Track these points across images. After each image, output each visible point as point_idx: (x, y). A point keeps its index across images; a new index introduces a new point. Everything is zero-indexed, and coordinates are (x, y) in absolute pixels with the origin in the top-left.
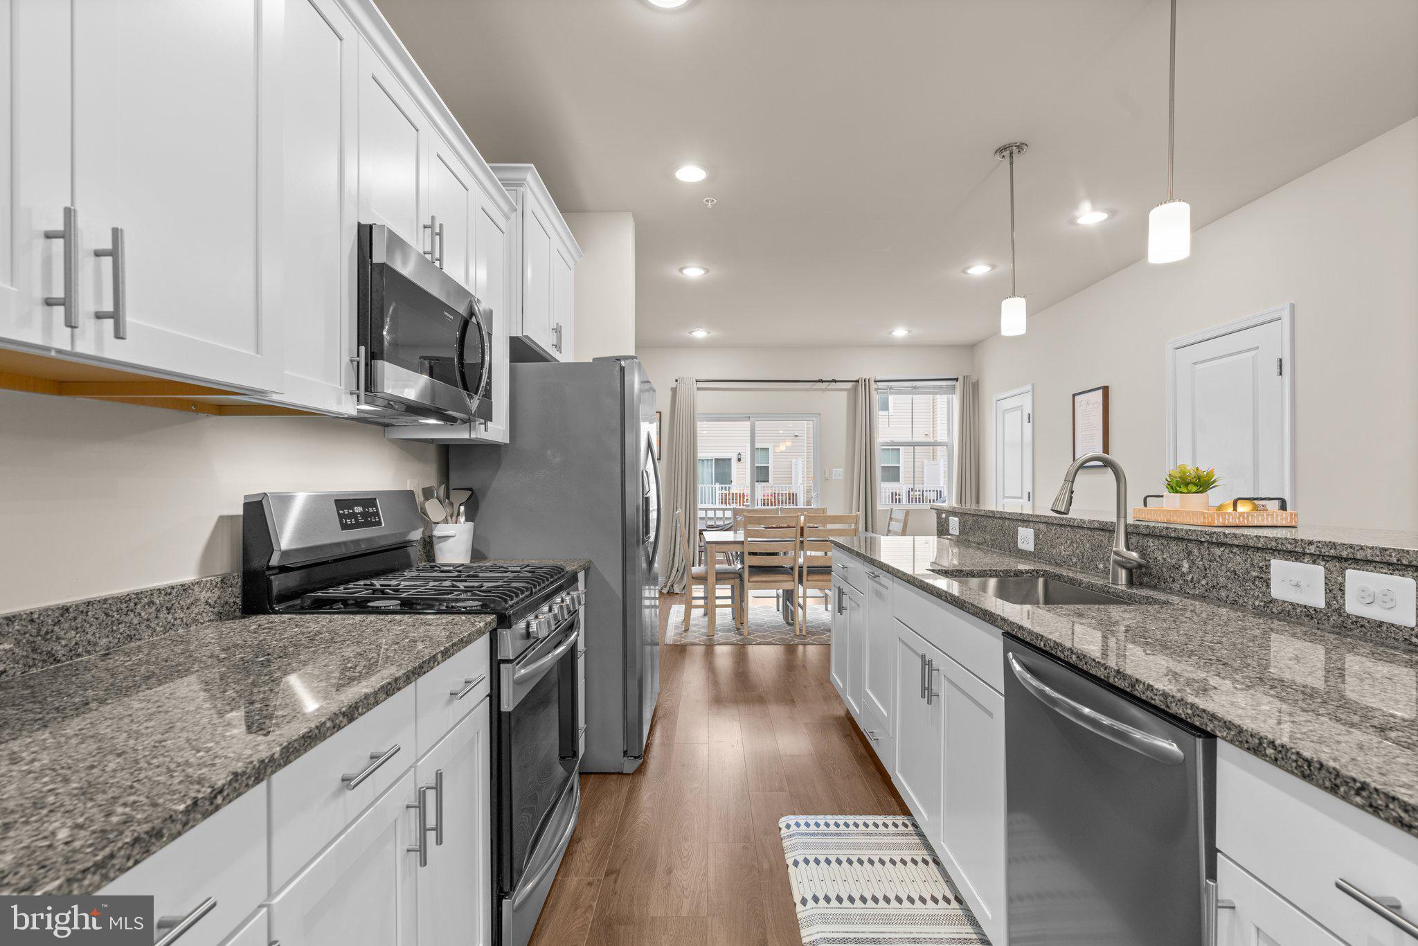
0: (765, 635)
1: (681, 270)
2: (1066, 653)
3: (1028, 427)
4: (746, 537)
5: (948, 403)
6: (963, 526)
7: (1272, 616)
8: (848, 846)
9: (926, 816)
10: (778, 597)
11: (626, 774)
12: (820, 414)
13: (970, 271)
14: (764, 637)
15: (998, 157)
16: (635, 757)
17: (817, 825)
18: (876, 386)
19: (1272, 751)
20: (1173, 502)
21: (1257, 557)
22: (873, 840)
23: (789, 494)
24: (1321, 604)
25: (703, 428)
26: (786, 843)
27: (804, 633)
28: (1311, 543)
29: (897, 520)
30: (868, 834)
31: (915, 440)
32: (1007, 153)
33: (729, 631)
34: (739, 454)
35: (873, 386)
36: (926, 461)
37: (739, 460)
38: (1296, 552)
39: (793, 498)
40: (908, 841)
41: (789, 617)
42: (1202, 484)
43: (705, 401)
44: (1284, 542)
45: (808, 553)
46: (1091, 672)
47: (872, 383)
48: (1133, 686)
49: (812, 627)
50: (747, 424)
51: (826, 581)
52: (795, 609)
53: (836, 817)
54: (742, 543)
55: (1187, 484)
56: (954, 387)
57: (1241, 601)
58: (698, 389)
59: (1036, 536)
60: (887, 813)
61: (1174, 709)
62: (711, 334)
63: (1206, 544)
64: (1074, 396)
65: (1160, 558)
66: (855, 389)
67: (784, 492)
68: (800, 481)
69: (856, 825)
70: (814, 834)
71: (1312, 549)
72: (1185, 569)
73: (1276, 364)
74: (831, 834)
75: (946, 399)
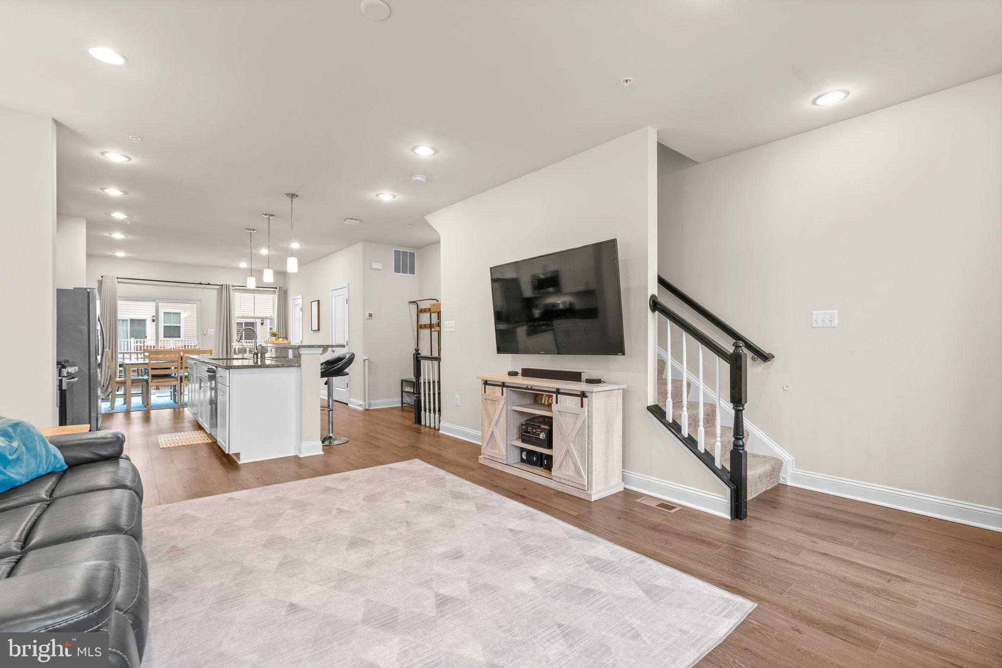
0: (162, 406)
4: (150, 361)
5: (273, 298)
12: (200, 301)
25: (120, 304)
27: (183, 404)
31: (256, 316)
33: (140, 406)
35: (231, 288)
43: (122, 289)
50: (153, 304)
52: (179, 394)
54: (147, 364)
56: (275, 291)
58: (118, 282)
62: (128, 255)
64: (311, 302)
66: (221, 289)
73: (346, 300)
75: (272, 297)
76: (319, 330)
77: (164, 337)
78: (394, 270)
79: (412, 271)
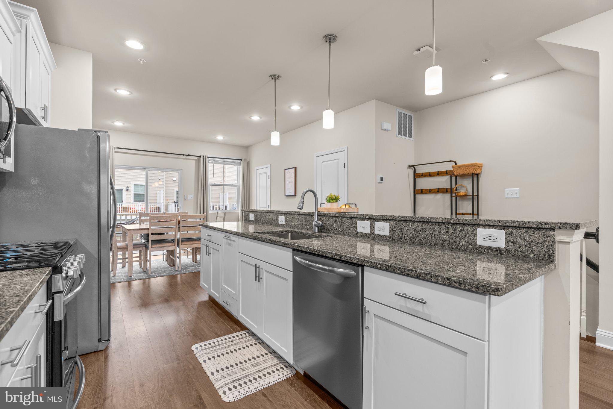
0: (158, 273)
1: (116, 90)
2: (318, 252)
3: (269, 180)
4: (150, 226)
5: (238, 169)
6: (255, 216)
7: (358, 237)
8: (225, 348)
9: (255, 326)
10: (163, 254)
11: (99, 351)
12: (182, 170)
13: (252, 118)
14: (160, 273)
15: (270, 78)
16: (106, 341)
17: (210, 344)
18: (208, 159)
19: (380, 265)
20: (329, 205)
21: (354, 220)
22: (234, 343)
23: (156, 207)
24: (369, 232)
26: (197, 355)
27: (180, 269)
28: (367, 215)
29: (221, 217)
30: (231, 341)
31: (224, 183)
32: (273, 78)
33: (140, 273)
34: (128, 187)
35: (207, 159)
36: (220, 193)
37: (127, 190)
38: (363, 218)
39: (158, 209)
40: (247, 339)
41: (172, 263)
42: (336, 199)
43: (119, 158)
44: (361, 215)
45: (182, 233)
46: (327, 256)
47: (207, 158)
48: (341, 257)
49: (183, 266)
50: (145, 172)
51: (199, 243)
52: (175, 259)
53: (216, 339)
54: (148, 229)
55: (333, 200)
56: (240, 163)
57: (350, 234)
58: (115, 152)
59: (285, 218)
60: (236, 332)
61: (353, 261)
62: (125, 125)
63: (340, 218)
64: (285, 170)
65: (327, 223)
66: (199, 160)
67: (153, 206)
68: (162, 201)
69: (226, 339)
70: (209, 348)
71: (367, 217)
72: (334, 226)
73: (343, 165)
74: (217, 346)
75: (236, 167)
76: (296, 195)
77: (134, 201)
78: (397, 133)
79: (410, 136)
